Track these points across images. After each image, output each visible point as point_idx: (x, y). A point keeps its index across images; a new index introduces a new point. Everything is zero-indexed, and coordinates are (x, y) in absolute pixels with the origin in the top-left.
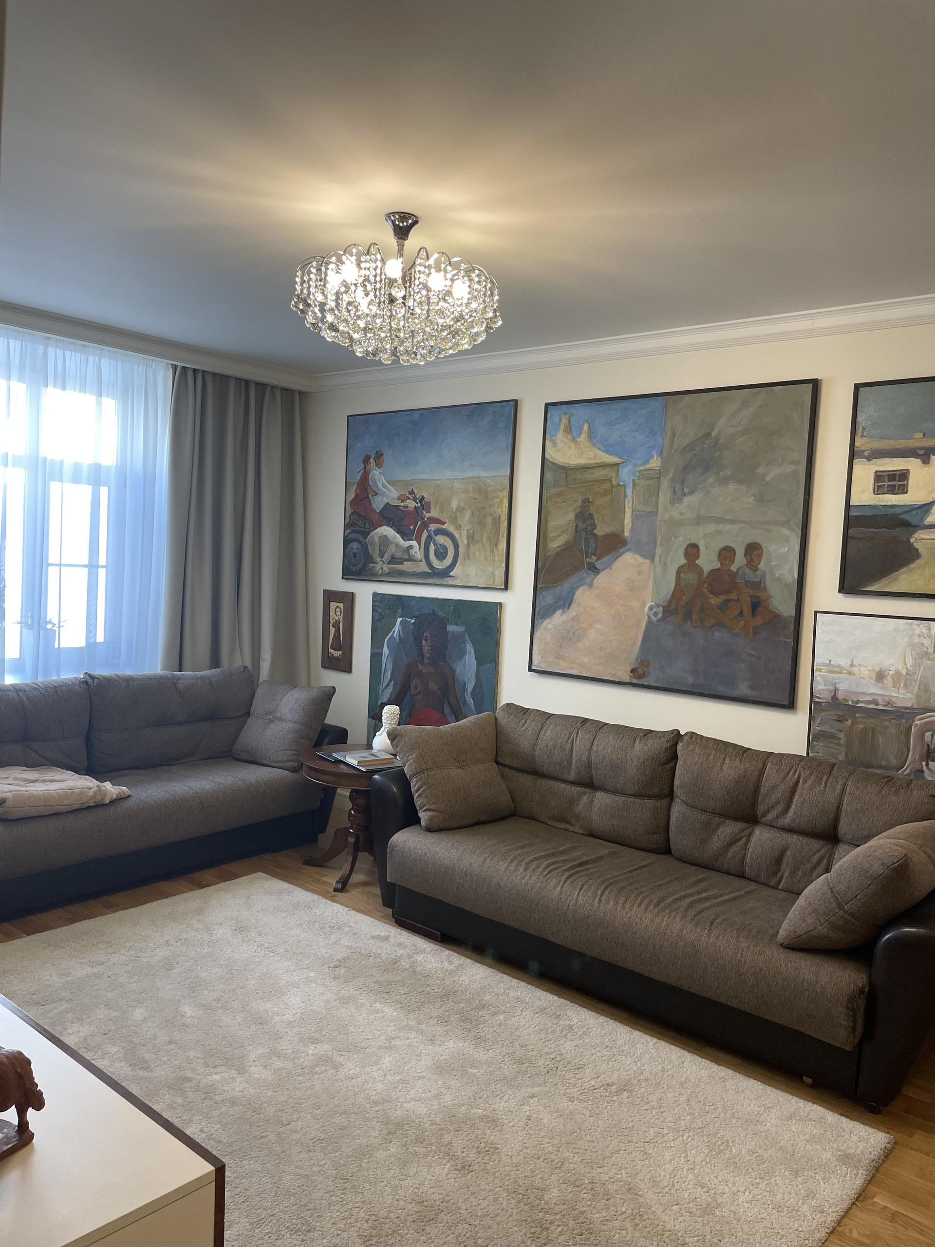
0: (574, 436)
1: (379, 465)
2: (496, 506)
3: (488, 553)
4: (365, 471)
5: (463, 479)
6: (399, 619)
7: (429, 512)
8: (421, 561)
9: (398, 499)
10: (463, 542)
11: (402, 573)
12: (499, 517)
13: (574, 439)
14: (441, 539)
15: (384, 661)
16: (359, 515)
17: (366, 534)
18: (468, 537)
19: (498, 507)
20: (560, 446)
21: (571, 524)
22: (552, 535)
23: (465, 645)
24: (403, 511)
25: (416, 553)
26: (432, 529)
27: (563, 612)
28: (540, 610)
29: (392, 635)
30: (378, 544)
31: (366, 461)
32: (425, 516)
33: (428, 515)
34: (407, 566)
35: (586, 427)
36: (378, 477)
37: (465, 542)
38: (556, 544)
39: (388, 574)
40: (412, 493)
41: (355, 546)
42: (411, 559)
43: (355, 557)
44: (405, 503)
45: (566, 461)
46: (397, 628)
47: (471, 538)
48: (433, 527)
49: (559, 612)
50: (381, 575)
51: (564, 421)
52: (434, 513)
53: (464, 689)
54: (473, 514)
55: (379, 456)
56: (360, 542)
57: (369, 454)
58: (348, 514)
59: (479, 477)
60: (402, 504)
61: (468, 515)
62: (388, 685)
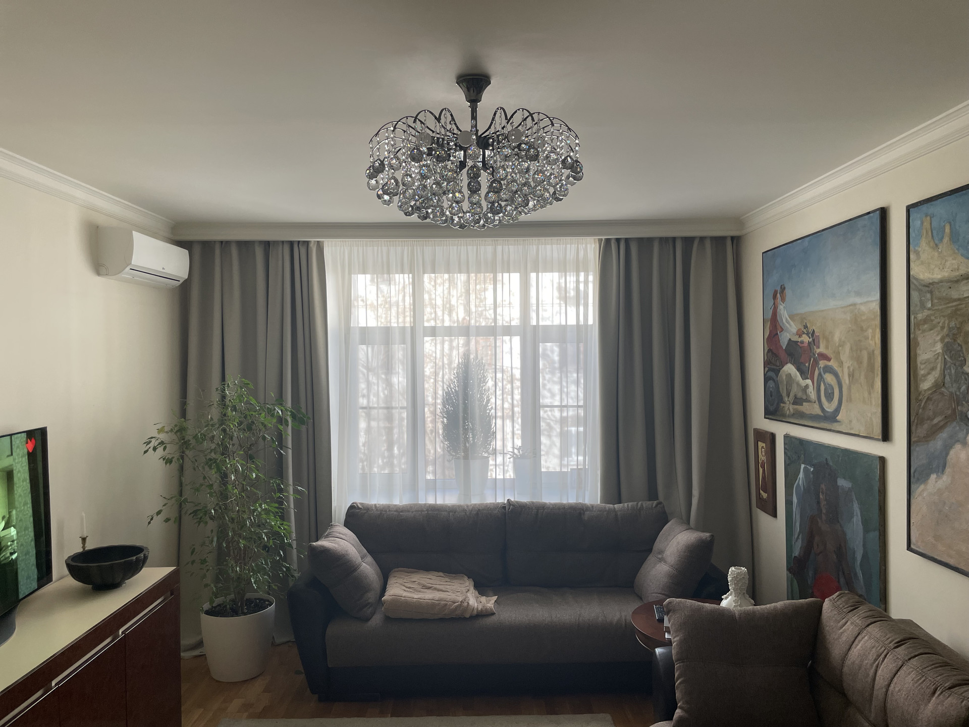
0: (937, 242)
1: (783, 300)
2: (870, 338)
3: (866, 395)
4: (775, 307)
5: (842, 307)
6: (803, 466)
7: (818, 347)
8: (815, 403)
9: (797, 334)
10: (846, 380)
11: (802, 415)
12: (873, 351)
13: (937, 245)
14: (829, 378)
15: (794, 510)
16: (773, 353)
17: (777, 372)
18: (849, 375)
19: (871, 340)
20: (924, 256)
21: (940, 358)
22: (922, 372)
23: (853, 505)
24: (801, 347)
25: (811, 393)
26: (822, 366)
27: (938, 478)
28: (914, 472)
29: (798, 483)
30: (785, 383)
31: (775, 297)
32: (816, 351)
33: (818, 351)
34: (806, 408)
35: (947, 230)
36: (784, 313)
37: (847, 381)
38: (926, 385)
39: (793, 415)
40: (806, 327)
41: (771, 384)
42: (808, 400)
43: (771, 396)
44: (802, 339)
45: (930, 276)
46: (801, 475)
47: (851, 375)
48: (822, 363)
49: (933, 477)
50: (789, 416)
51: (927, 224)
52: (822, 349)
53: (854, 559)
54: (851, 349)
55: (783, 289)
56: (774, 380)
57: (776, 289)
58: (766, 351)
59: (854, 305)
60: (800, 340)
61: (847, 348)
62: (798, 538)
